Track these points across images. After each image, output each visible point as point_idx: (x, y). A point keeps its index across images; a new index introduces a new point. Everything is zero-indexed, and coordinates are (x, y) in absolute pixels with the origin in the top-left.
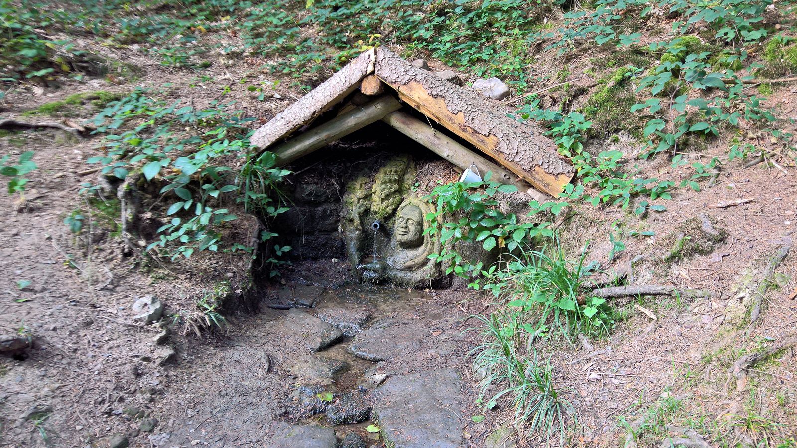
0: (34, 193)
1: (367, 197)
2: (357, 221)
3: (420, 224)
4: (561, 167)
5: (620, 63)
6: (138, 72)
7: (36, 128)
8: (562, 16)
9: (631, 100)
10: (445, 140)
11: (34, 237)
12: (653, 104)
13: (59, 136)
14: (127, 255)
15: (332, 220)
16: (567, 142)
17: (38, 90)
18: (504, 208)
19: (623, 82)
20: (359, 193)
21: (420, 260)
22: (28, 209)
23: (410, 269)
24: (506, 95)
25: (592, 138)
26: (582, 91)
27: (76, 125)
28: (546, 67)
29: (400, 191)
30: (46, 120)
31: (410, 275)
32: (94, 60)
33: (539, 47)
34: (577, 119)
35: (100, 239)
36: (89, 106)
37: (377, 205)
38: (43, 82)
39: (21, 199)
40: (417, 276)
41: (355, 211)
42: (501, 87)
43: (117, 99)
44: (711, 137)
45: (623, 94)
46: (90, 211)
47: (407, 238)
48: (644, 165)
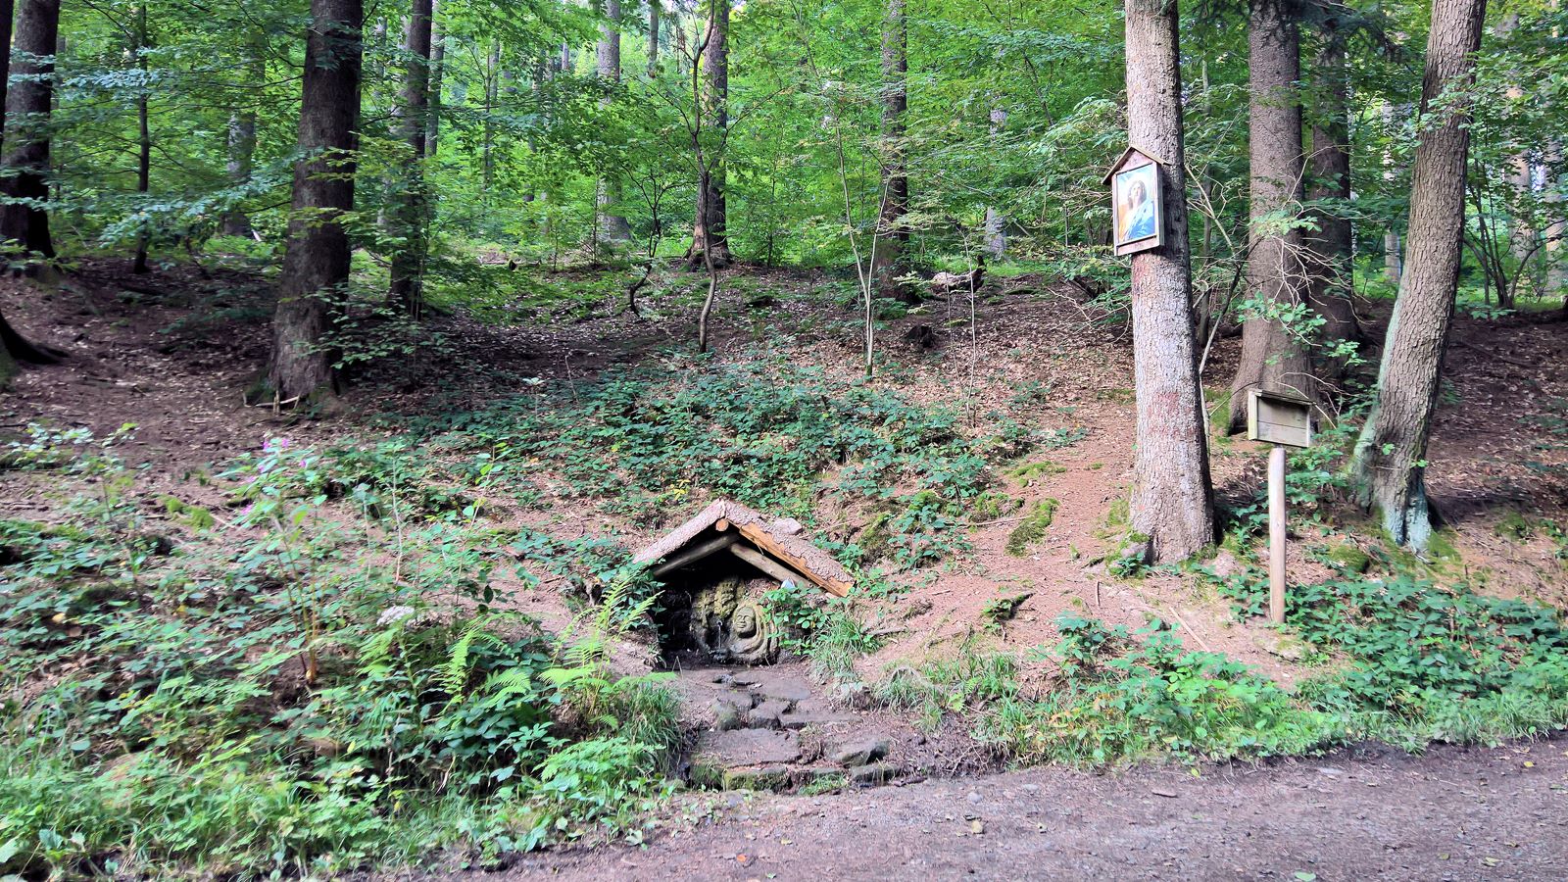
1: (711, 603)
2: (705, 621)
3: (754, 619)
4: (846, 578)
5: (882, 509)
8: (837, 468)
9: (889, 536)
10: (769, 561)
12: (902, 539)
16: (849, 563)
18: (812, 605)
19: (883, 524)
20: (705, 600)
21: (755, 645)
23: (747, 651)
24: (801, 531)
25: (865, 561)
26: (856, 530)
28: (828, 510)
29: (734, 599)
31: (747, 656)
33: (821, 494)
34: (855, 548)
37: (718, 609)
39: (531, 594)
40: (753, 656)
41: (703, 614)
42: (796, 526)
44: (936, 559)
45: (883, 532)
47: (745, 630)
48: (897, 577)
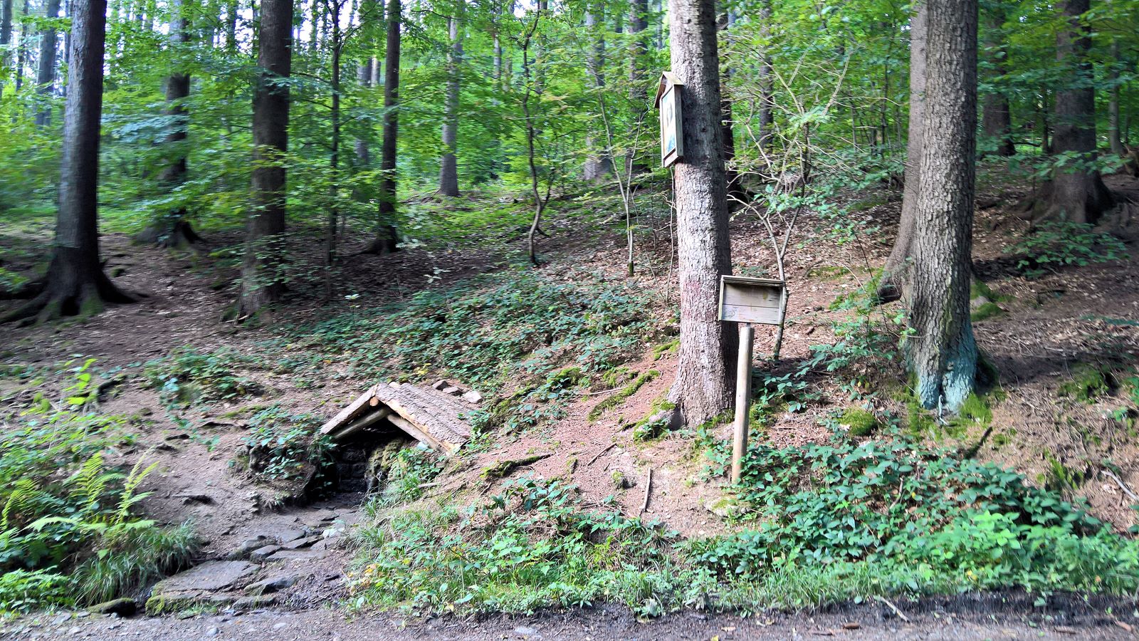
0: (217, 453)
1: (380, 459)
4: (457, 439)
5: (533, 383)
6: (280, 392)
7: (222, 425)
11: (215, 469)
13: (232, 428)
14: (249, 478)
15: (361, 471)
17: (227, 405)
20: (376, 457)
22: (214, 459)
24: (480, 401)
26: (501, 400)
27: (241, 423)
29: (394, 455)
30: (228, 421)
32: (259, 386)
35: (240, 471)
36: (250, 413)
37: (384, 463)
38: (230, 400)
39: (212, 455)
41: (373, 466)
42: (477, 397)
43: (264, 409)
46: (237, 460)
